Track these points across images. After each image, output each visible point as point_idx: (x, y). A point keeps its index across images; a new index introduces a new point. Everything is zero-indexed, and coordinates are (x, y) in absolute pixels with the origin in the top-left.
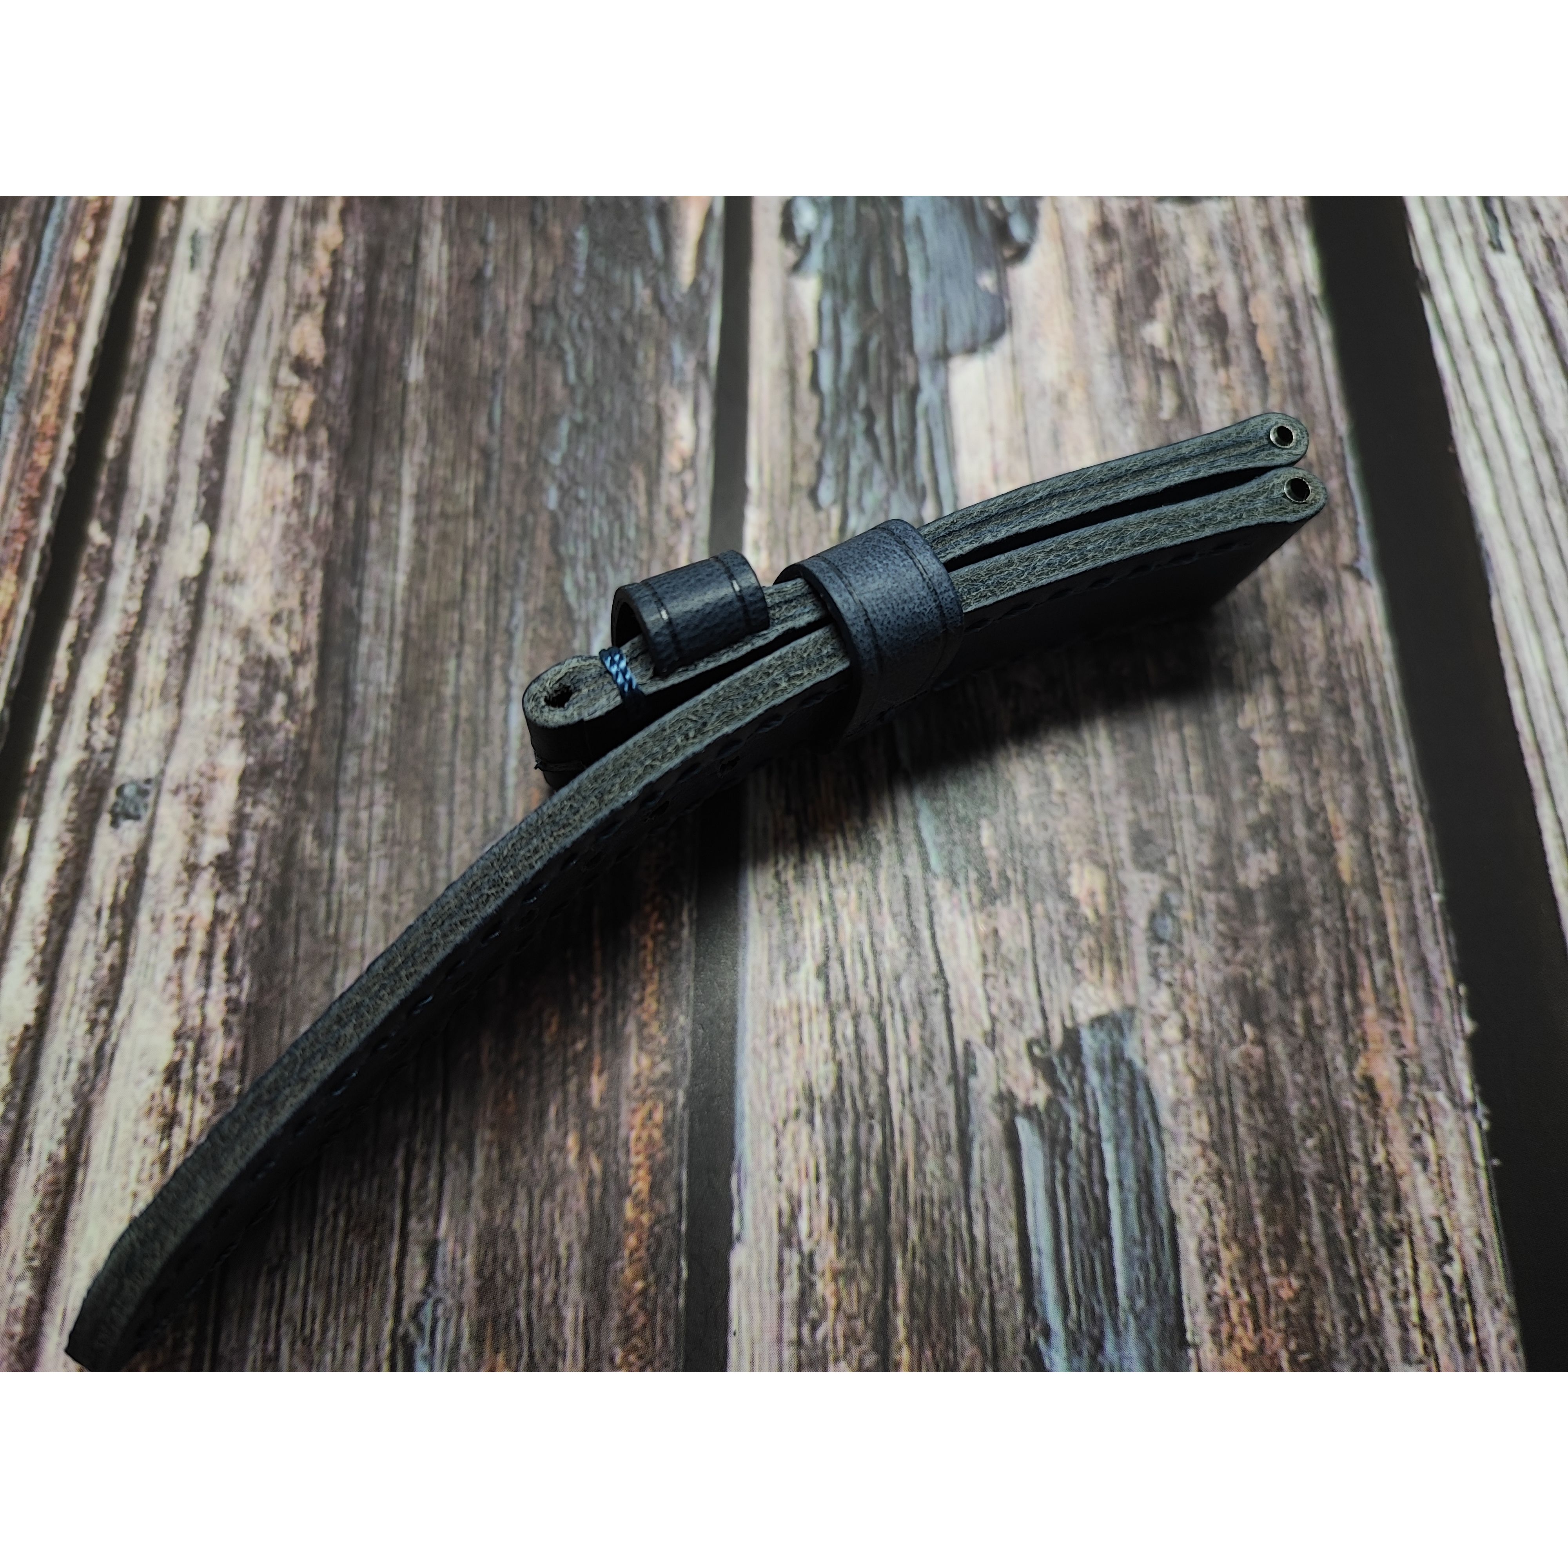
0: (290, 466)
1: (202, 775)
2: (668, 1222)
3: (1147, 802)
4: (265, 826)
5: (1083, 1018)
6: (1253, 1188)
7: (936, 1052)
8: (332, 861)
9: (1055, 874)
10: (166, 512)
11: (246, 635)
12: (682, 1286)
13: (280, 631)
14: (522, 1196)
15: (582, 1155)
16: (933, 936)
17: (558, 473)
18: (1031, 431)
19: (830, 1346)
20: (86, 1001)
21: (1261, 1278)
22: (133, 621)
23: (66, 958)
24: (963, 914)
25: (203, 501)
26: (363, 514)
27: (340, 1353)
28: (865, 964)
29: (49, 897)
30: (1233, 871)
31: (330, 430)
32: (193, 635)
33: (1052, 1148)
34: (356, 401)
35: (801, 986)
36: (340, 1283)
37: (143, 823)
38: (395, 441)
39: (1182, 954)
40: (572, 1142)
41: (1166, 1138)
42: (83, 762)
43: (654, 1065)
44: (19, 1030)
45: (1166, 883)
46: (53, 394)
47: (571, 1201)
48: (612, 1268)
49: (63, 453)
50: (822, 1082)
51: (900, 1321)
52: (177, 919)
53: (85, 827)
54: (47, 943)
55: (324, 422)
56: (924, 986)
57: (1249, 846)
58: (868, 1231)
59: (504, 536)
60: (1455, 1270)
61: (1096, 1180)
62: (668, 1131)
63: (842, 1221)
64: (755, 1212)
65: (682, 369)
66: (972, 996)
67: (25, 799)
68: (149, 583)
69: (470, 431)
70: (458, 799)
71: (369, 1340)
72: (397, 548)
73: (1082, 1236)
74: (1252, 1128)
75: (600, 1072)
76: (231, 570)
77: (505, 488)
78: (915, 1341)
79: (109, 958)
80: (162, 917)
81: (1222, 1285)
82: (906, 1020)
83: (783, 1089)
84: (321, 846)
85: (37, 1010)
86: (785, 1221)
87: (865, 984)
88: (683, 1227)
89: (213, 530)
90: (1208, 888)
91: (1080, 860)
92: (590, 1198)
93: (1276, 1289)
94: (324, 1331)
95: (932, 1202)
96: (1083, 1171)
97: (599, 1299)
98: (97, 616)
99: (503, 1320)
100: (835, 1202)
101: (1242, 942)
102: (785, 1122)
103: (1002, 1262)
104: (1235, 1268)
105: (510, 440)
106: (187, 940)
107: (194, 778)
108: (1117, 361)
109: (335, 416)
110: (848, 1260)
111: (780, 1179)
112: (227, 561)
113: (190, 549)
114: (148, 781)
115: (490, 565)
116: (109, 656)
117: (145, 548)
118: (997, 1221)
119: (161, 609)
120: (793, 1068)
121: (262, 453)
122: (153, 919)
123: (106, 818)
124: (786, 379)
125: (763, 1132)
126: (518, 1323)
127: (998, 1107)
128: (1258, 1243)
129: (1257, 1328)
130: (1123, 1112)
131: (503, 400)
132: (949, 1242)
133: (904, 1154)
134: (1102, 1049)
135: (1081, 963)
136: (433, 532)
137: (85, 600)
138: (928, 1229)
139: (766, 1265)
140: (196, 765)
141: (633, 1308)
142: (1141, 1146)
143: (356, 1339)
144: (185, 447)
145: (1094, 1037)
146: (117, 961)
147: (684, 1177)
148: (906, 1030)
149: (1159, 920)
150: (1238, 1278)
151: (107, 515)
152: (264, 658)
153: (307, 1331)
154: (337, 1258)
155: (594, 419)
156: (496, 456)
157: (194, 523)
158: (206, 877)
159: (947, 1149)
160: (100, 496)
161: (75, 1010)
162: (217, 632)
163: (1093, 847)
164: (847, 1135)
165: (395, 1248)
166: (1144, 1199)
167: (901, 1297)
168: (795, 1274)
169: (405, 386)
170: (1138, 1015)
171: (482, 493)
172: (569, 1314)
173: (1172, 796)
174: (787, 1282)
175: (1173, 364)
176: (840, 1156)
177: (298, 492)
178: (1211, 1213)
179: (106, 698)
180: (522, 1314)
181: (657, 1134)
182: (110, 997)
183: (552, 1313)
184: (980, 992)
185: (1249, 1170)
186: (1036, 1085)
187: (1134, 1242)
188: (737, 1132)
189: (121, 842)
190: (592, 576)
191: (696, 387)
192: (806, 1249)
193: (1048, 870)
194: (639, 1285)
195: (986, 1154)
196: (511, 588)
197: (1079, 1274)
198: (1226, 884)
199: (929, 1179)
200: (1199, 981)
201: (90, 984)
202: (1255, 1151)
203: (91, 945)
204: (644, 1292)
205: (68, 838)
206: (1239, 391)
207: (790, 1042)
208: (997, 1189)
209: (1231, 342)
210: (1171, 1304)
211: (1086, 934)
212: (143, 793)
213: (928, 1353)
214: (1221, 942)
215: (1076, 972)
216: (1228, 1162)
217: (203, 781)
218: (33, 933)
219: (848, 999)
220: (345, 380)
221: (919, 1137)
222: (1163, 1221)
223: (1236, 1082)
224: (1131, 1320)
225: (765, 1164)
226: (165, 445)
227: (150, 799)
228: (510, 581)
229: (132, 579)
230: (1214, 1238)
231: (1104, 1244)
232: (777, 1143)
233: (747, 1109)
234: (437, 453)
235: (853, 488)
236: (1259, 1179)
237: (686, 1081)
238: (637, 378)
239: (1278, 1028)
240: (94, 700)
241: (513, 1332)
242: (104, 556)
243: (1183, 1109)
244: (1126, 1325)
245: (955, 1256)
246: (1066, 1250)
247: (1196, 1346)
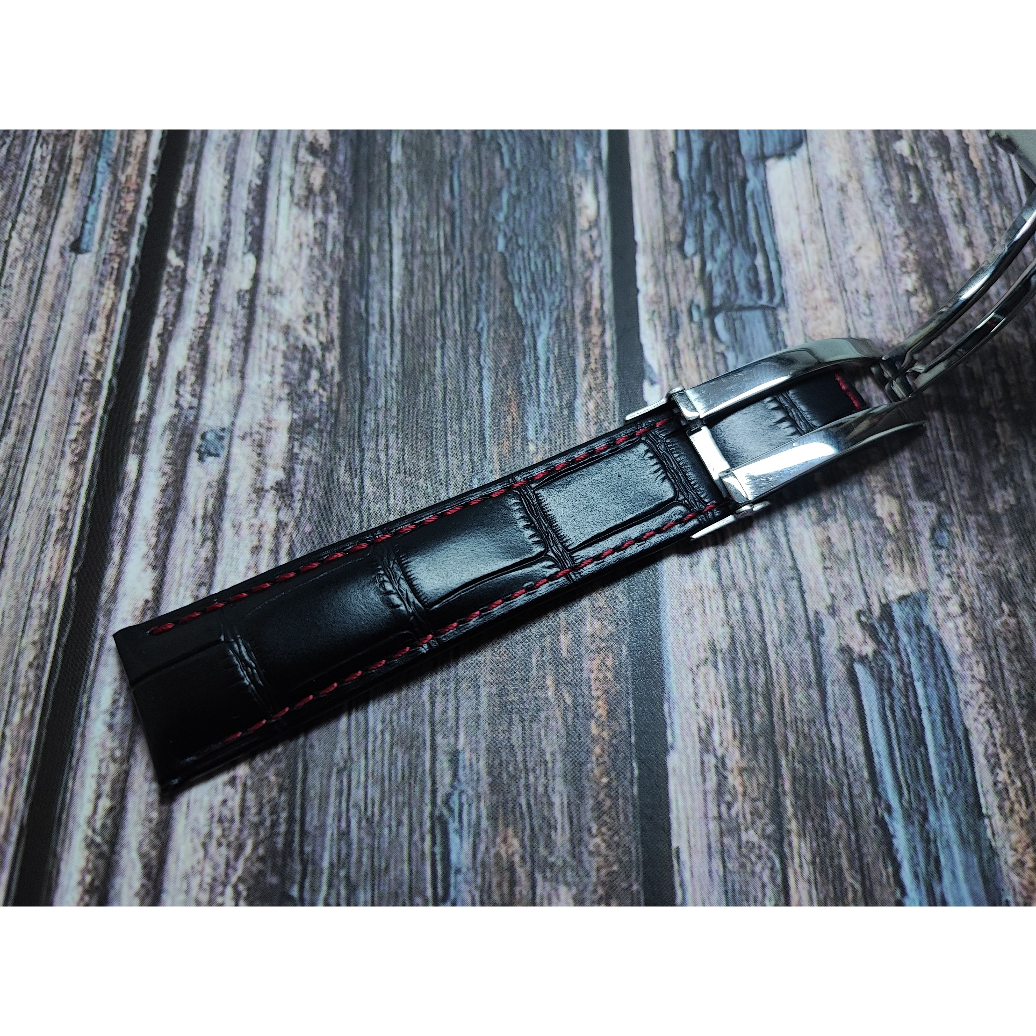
0: (310, 216)
1: (261, 425)
2: (622, 737)
3: (923, 456)
4: (309, 462)
5: (893, 597)
6: (1017, 711)
7: (796, 619)
8: (361, 486)
9: (865, 501)
10: (224, 245)
11: (287, 330)
12: (635, 780)
13: (311, 328)
14: (517, 720)
15: (557, 690)
16: (788, 542)
17: (502, 227)
18: (824, 209)
19: (741, 820)
21: (1028, 770)
22: (205, 319)
23: (172, 553)
24: (806, 527)
25: (250, 239)
26: (366, 250)
27: (394, 829)
28: (744, 559)
29: (157, 510)
30: (986, 501)
31: (337, 192)
32: (249, 329)
33: (881, 685)
34: (355, 173)
35: (702, 574)
36: (390, 780)
37: (222, 459)
38: (385, 202)
39: (956, 556)
40: (549, 681)
41: (957, 678)
42: (175, 416)
43: (604, 627)
44: (140, 604)
45: (941, 509)
46: (133, 162)
47: (552, 722)
48: (584, 769)
49: (144, 202)
50: (721, 639)
51: (788, 802)
52: (251, 526)
53: (179, 461)
54: (158, 542)
55: (333, 187)
56: (784, 574)
57: (995, 485)
58: (761, 741)
59: (468, 268)
61: (912, 706)
62: (617, 674)
63: (742, 734)
64: (682, 729)
65: (583, 161)
66: (817, 582)
67: (133, 441)
68: (215, 294)
69: (437, 196)
70: (450, 445)
71: (415, 819)
72: (391, 273)
73: (907, 745)
74: (1013, 672)
75: (566, 633)
76: (273, 286)
77: (466, 236)
78: (800, 816)
79: (205, 552)
80: (240, 524)
81: (1002, 776)
82: (774, 597)
83: (695, 644)
84: (353, 477)
85: (154, 589)
86: (703, 734)
87: (745, 574)
88: (633, 740)
89: (259, 259)
90: (969, 512)
91: (881, 492)
92: (565, 721)
94: (382, 813)
95: (802, 721)
96: (904, 701)
97: (577, 789)
98: (177, 315)
99: (510, 805)
100: (736, 721)
101: (996, 549)
102: (698, 667)
103: (854, 762)
104: (1010, 765)
105: (468, 204)
106: (259, 540)
107: (256, 428)
108: (879, 164)
109: (341, 183)
110: (749, 760)
111: (697, 706)
112: (270, 280)
113: (242, 271)
114: (223, 430)
115: (459, 286)
116: (189, 343)
117: (210, 270)
118: (848, 733)
119: (224, 311)
120: (701, 630)
121: (290, 207)
122: (234, 526)
123: (194, 455)
124: (656, 170)
125: (683, 674)
126: (521, 806)
127: (841, 656)
128: (1024, 748)
129: (1028, 805)
130: (926, 661)
131: (459, 177)
132: (817, 749)
133: (781, 687)
134: (908, 619)
135: (889, 561)
136: (417, 264)
137: (167, 304)
138: (802, 740)
139: (692, 765)
140: (256, 420)
141: (602, 796)
142: (940, 683)
143: (405, 819)
144: (233, 201)
145: (902, 610)
146: (210, 555)
147: (631, 706)
148: (775, 605)
149: (938, 533)
150: (1012, 771)
151: (180, 246)
152: (301, 346)
153: (369, 813)
154: (386, 762)
155: (525, 193)
156: (458, 214)
157: (244, 254)
158: (270, 496)
159: (809, 685)
160: (174, 232)
161: (182, 590)
162: (265, 328)
163: (888, 484)
164: (741, 675)
165: (427, 756)
166: (946, 719)
167: (788, 786)
168: (713, 771)
169: (389, 164)
170: (930, 595)
171: (451, 239)
172: (556, 800)
173: (939, 452)
174: (708, 776)
175: (916, 167)
176: (738, 690)
177: (317, 235)
178: (991, 728)
179: (188, 372)
180: (523, 800)
181: (609, 675)
182: (207, 580)
183: (545, 800)
184: (822, 579)
185: (1014, 700)
186: (865, 642)
187: (942, 748)
188: (666, 674)
189: (207, 472)
190: (533, 296)
191: (595, 173)
192: (719, 752)
193: (860, 499)
194: (605, 780)
195: (836, 688)
196: (476, 303)
197: (907, 770)
198: (981, 509)
199: (799, 706)
200: (970, 574)
201: (192, 571)
202: (1016, 687)
203: (190, 544)
204: (608, 785)
205: (168, 469)
206: (961, 187)
207: (697, 612)
208: (846, 712)
209: (953, 155)
210: (971, 790)
211: (889, 541)
212: (221, 438)
213: (810, 824)
214: (982, 548)
215: (885, 566)
216: (999, 695)
217: (263, 430)
218: (146, 535)
219: (734, 583)
220: (345, 160)
221: (790, 677)
222: (960, 734)
223: (1000, 641)
224: (945, 800)
225: (686, 695)
226: (219, 200)
227: (226, 442)
228: (475, 298)
229: (201, 291)
230: (995, 745)
231: (922, 750)
232: (694, 681)
233: (671, 658)
234: (415, 211)
235: (707, 244)
236: (1020, 705)
237: (627, 639)
238: (553, 166)
239: (1024, 606)
240: (179, 373)
241: (518, 813)
242: (179, 274)
243: (967, 659)
244: (942, 803)
245: (821, 757)
246: (897, 754)
247: (990, 817)
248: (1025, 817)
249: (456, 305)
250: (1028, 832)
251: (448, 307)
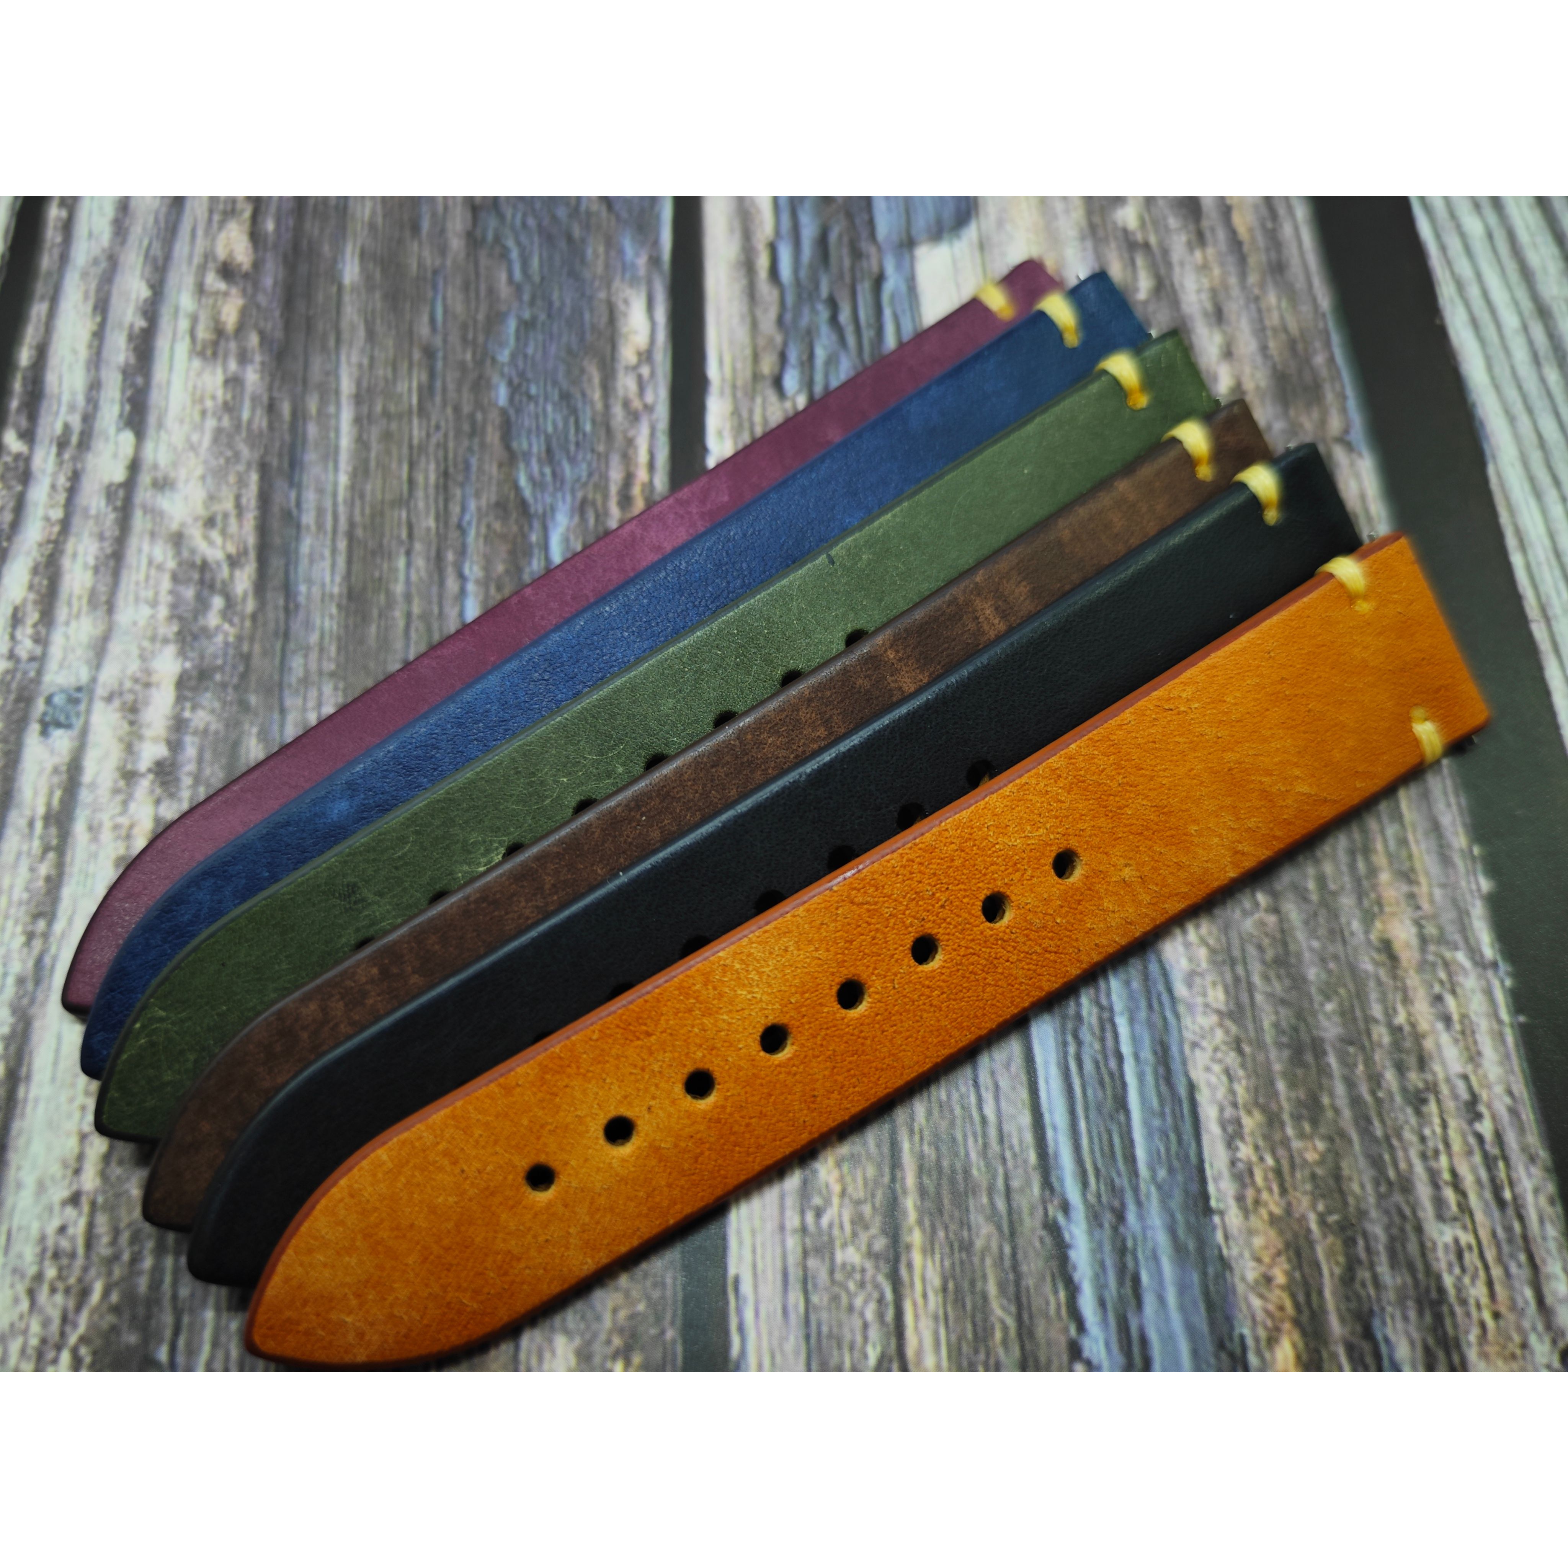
0: (219, 370)
1: (136, 680)
4: (206, 731)
6: (1273, 1054)
10: (88, 418)
11: (178, 539)
13: (215, 535)
17: (507, 370)
19: (836, 1232)
20: (22, 913)
21: (1285, 1141)
22: (56, 528)
25: (128, 407)
26: (299, 416)
31: (261, 333)
32: (121, 541)
33: (1063, 1024)
34: (289, 304)
37: (75, 732)
38: (331, 343)
41: (1182, 1009)
42: (7, 672)
51: (910, 1203)
52: (116, 828)
53: (12, 737)
55: (256, 326)
59: (451, 434)
60: (1485, 1127)
61: (1110, 1053)
65: (633, 265)
68: (72, 491)
69: (410, 329)
72: (337, 448)
73: (1099, 1110)
74: (1269, 996)
76: (160, 475)
77: (451, 386)
78: (927, 1223)
79: (44, 870)
80: (100, 825)
81: (1245, 1151)
89: (140, 436)
93: (1301, 1153)
96: (1097, 1047)
98: (16, 524)
103: (1015, 1142)
104: (1258, 1133)
105: (454, 339)
106: (128, 848)
107: (128, 685)
108: (1089, 243)
109: (266, 320)
112: (155, 466)
113: (115, 456)
114: (79, 689)
115: (438, 463)
116: (31, 564)
117: (66, 456)
118: (1008, 1100)
119: (86, 515)
121: (190, 359)
122: (90, 828)
123: (34, 728)
124: (742, 272)
128: (1281, 1109)
129: (1284, 1192)
130: (1136, 985)
131: (444, 299)
132: (958, 1122)
136: (375, 432)
138: (935, 1111)
140: (129, 673)
142: (1156, 1018)
144: (105, 354)
146: (53, 872)
150: (1261, 1143)
151: (24, 423)
152: (198, 562)
155: (543, 317)
156: (440, 355)
157: (119, 430)
158: (145, 783)
160: (14, 404)
161: (11, 923)
162: (147, 538)
166: (1162, 1071)
167: (910, 1181)
169: (340, 287)
171: (427, 392)
175: (1147, 244)
177: (229, 397)
178: (1231, 1081)
179: (30, 607)
182: (47, 909)
185: (1268, 1036)
187: (1153, 1113)
189: (52, 752)
190: (548, 471)
191: (650, 282)
196: (462, 485)
197: (1094, 1146)
201: (26, 896)
202: (1274, 1018)
203: (24, 857)
206: (1217, 271)
208: (1006, 1067)
209: (1206, 223)
210: (1194, 1172)
212: (75, 701)
213: (941, 1234)
216: (1246, 1030)
217: (138, 688)
220: (275, 284)
222: (1183, 1092)
223: (1251, 950)
224: (1153, 1190)
226: (84, 354)
227: (82, 707)
228: (460, 478)
229: (53, 487)
230: (1235, 1105)
231: (1122, 1118)
234: (377, 352)
235: (819, 376)
236: (1280, 1045)
238: (587, 274)
239: (1291, 896)
240: (16, 609)
242: (21, 464)
243: (1198, 980)
244: (1148, 1195)
245: (965, 1136)
246: (1082, 1125)
247: (1222, 1213)
248: (1277, 1211)
249: (432, 491)
250: (1281, 1232)
251: (420, 494)
